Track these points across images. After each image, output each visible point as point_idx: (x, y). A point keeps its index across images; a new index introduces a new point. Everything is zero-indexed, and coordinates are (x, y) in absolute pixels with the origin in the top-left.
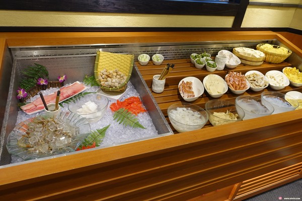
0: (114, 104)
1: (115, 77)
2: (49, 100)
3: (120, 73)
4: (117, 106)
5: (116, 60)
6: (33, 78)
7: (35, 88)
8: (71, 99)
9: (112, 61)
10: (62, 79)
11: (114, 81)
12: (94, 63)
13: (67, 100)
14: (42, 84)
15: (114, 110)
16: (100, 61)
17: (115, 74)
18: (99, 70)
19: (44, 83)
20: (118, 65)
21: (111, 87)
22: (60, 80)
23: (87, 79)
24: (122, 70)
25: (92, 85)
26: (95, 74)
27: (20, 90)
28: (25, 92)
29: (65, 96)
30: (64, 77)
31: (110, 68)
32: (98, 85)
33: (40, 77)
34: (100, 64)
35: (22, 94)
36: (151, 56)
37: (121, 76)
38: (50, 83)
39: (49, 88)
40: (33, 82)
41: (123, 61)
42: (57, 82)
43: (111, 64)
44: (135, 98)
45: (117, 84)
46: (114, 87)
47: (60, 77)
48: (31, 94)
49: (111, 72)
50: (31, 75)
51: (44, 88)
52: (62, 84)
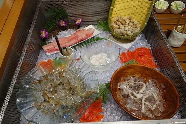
0: (124, 54)
1: (127, 24)
2: (65, 42)
3: (134, 20)
4: (128, 58)
5: (131, 6)
6: (56, 19)
7: (56, 28)
8: (84, 42)
9: (127, 7)
10: (79, 22)
11: (127, 29)
12: (109, 8)
13: (81, 43)
14: (62, 25)
15: (124, 61)
16: (115, 6)
17: (128, 21)
18: (113, 16)
19: (64, 25)
20: (133, 12)
21: (123, 35)
22: (77, 22)
23: (100, 24)
24: (136, 18)
25: (104, 30)
26: (109, 19)
27: (43, 31)
28: (47, 33)
29: (79, 39)
30: (80, 20)
31: (124, 14)
32: (110, 31)
33: (61, 19)
34: (115, 9)
35: (44, 34)
36: (170, 3)
37: (135, 24)
38: (69, 25)
39: (68, 29)
40: (55, 23)
41: (139, 7)
42: (74, 24)
43: (126, 10)
44: (146, 49)
45: (129, 33)
46: (126, 36)
47: (77, 20)
48: (53, 34)
49: (125, 18)
50: (54, 17)
51: (64, 29)
52: (78, 27)
